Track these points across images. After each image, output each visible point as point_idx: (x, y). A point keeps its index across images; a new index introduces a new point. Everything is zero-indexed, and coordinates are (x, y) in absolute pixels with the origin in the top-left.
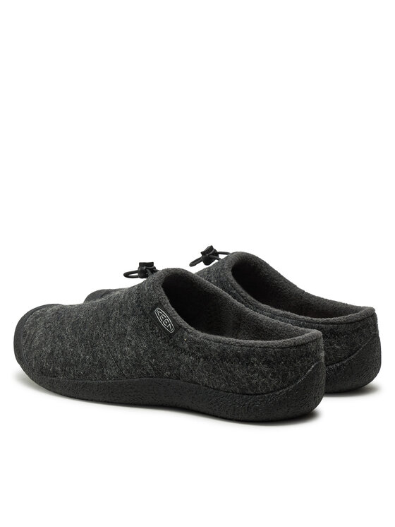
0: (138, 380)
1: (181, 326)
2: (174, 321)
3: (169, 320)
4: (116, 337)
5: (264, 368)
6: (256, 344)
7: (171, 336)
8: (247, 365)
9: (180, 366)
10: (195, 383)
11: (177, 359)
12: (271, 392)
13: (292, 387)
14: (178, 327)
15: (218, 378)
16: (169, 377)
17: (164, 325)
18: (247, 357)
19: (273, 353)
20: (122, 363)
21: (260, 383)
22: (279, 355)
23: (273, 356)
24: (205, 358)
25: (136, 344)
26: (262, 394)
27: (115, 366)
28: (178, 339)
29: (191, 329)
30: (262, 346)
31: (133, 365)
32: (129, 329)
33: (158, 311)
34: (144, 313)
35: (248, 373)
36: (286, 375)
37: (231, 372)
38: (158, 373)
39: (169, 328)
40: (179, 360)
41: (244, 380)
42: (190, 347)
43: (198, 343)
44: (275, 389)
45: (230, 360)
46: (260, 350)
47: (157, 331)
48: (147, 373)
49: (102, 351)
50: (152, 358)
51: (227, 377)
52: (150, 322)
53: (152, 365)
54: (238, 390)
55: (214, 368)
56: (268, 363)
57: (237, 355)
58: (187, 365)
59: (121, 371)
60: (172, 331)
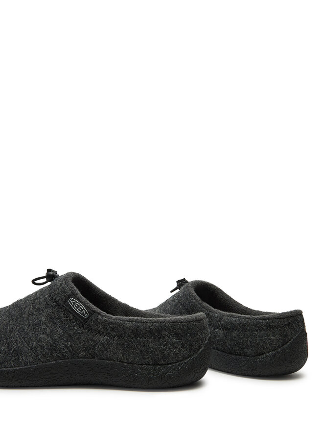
0: (54, 362)
1: (94, 312)
2: (87, 307)
3: (83, 307)
4: (30, 328)
5: (174, 340)
6: (165, 320)
7: (85, 320)
8: (160, 338)
9: (95, 346)
10: (110, 359)
11: (92, 340)
12: (181, 361)
13: (196, 355)
14: (92, 312)
15: (133, 353)
16: (85, 357)
17: (78, 312)
18: (159, 331)
19: (181, 327)
20: (38, 349)
21: (172, 354)
22: (185, 328)
23: (181, 330)
24: (120, 336)
25: (51, 332)
26: (173, 363)
27: (30, 352)
28: (92, 323)
29: (104, 313)
30: (171, 321)
31: (49, 349)
32: (43, 319)
33: (71, 301)
34: (58, 305)
35: (161, 345)
36: (191, 345)
37: (144, 346)
38: (74, 354)
39: (83, 314)
40: (94, 341)
41: (157, 352)
42: (105, 328)
43: (112, 323)
44: (184, 358)
45: (143, 336)
46: (170, 325)
47: (72, 318)
48: (63, 355)
49: (16, 341)
50: (67, 341)
51: (141, 351)
52: (64, 311)
53: (67, 348)
54: (151, 362)
55: (128, 345)
56: (177, 335)
57: (150, 331)
58: (102, 344)
59: (37, 356)
60: (86, 316)
